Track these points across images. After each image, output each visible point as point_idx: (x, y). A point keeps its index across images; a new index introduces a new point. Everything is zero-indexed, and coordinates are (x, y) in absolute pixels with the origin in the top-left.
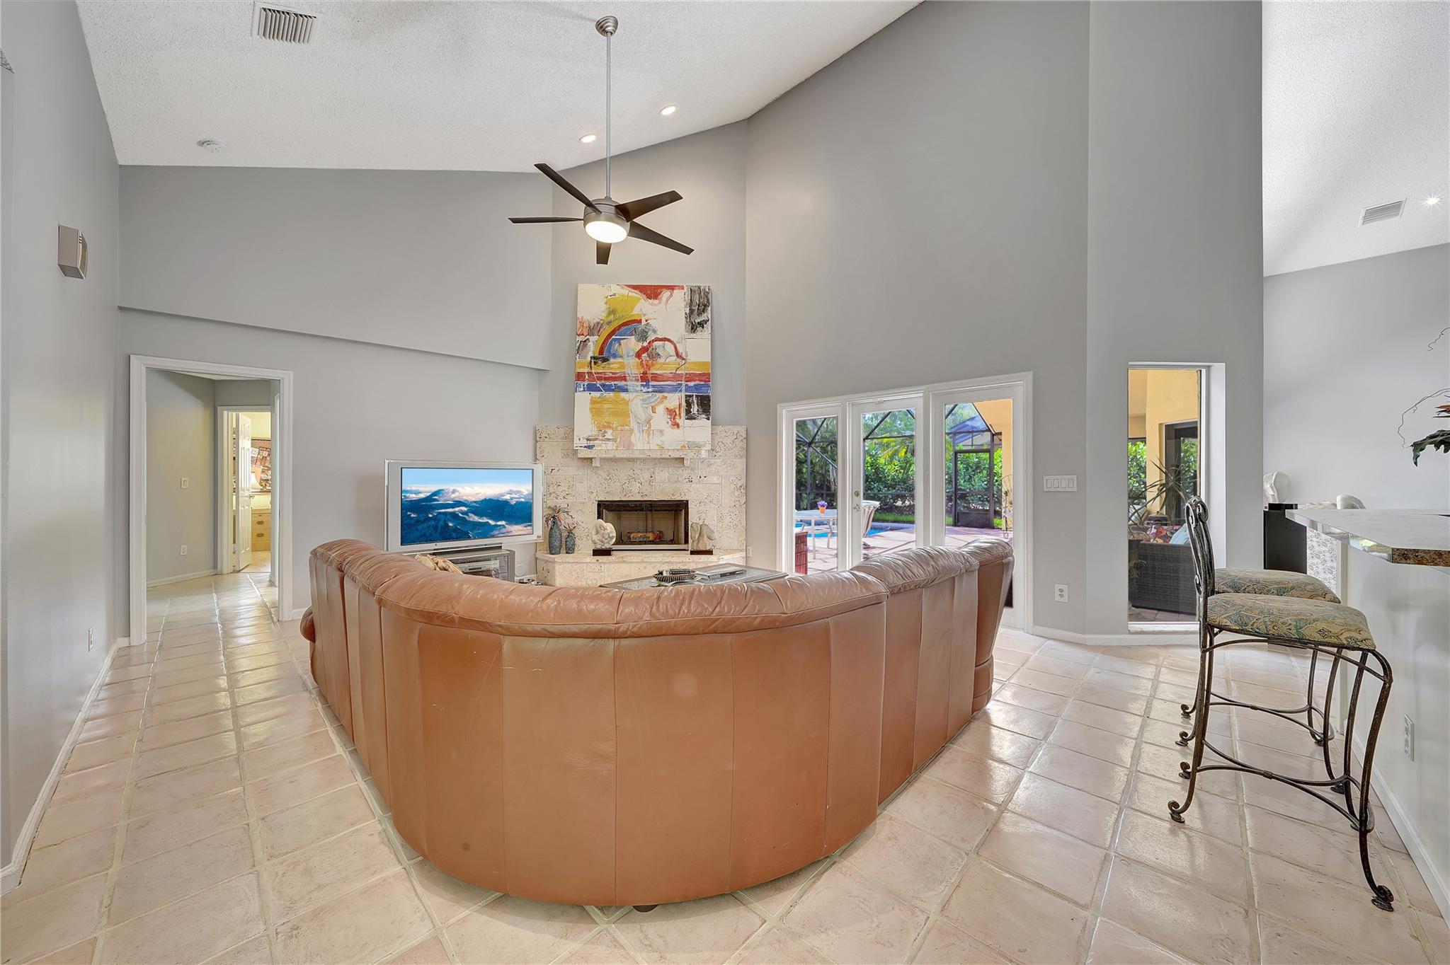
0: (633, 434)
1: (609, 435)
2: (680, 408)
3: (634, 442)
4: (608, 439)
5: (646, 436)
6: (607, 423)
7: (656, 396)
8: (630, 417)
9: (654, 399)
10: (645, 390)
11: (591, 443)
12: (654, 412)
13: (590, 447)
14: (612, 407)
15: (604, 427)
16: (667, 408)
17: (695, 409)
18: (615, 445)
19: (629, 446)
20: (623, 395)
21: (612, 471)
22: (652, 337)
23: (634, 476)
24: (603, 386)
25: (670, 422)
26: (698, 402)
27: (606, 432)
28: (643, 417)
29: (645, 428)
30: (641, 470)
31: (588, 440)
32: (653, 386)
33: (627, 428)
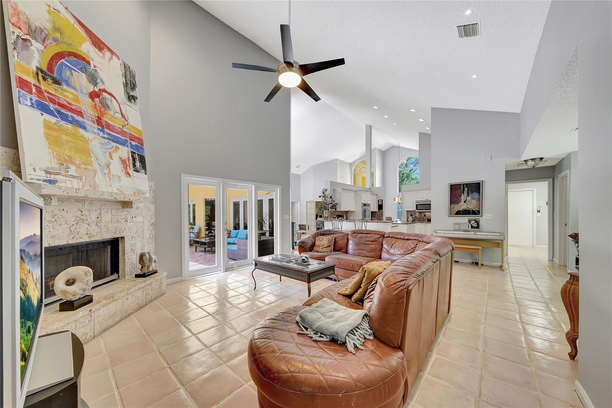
0: (97, 175)
1: (72, 170)
2: (129, 161)
3: (99, 184)
4: (73, 177)
5: (108, 179)
6: (69, 157)
7: (110, 144)
8: (91, 157)
9: (110, 146)
10: (101, 134)
11: (53, 177)
12: (111, 158)
13: (52, 182)
14: (73, 141)
15: (66, 161)
16: (120, 158)
17: (138, 164)
18: (81, 184)
19: (94, 186)
20: (82, 131)
21: (58, 212)
22: (101, 86)
23: (82, 217)
24: (59, 112)
25: (124, 170)
26: (139, 159)
27: (69, 168)
28: (103, 161)
29: (107, 172)
30: (89, 211)
31: (47, 172)
32: (108, 134)
33: (90, 167)
